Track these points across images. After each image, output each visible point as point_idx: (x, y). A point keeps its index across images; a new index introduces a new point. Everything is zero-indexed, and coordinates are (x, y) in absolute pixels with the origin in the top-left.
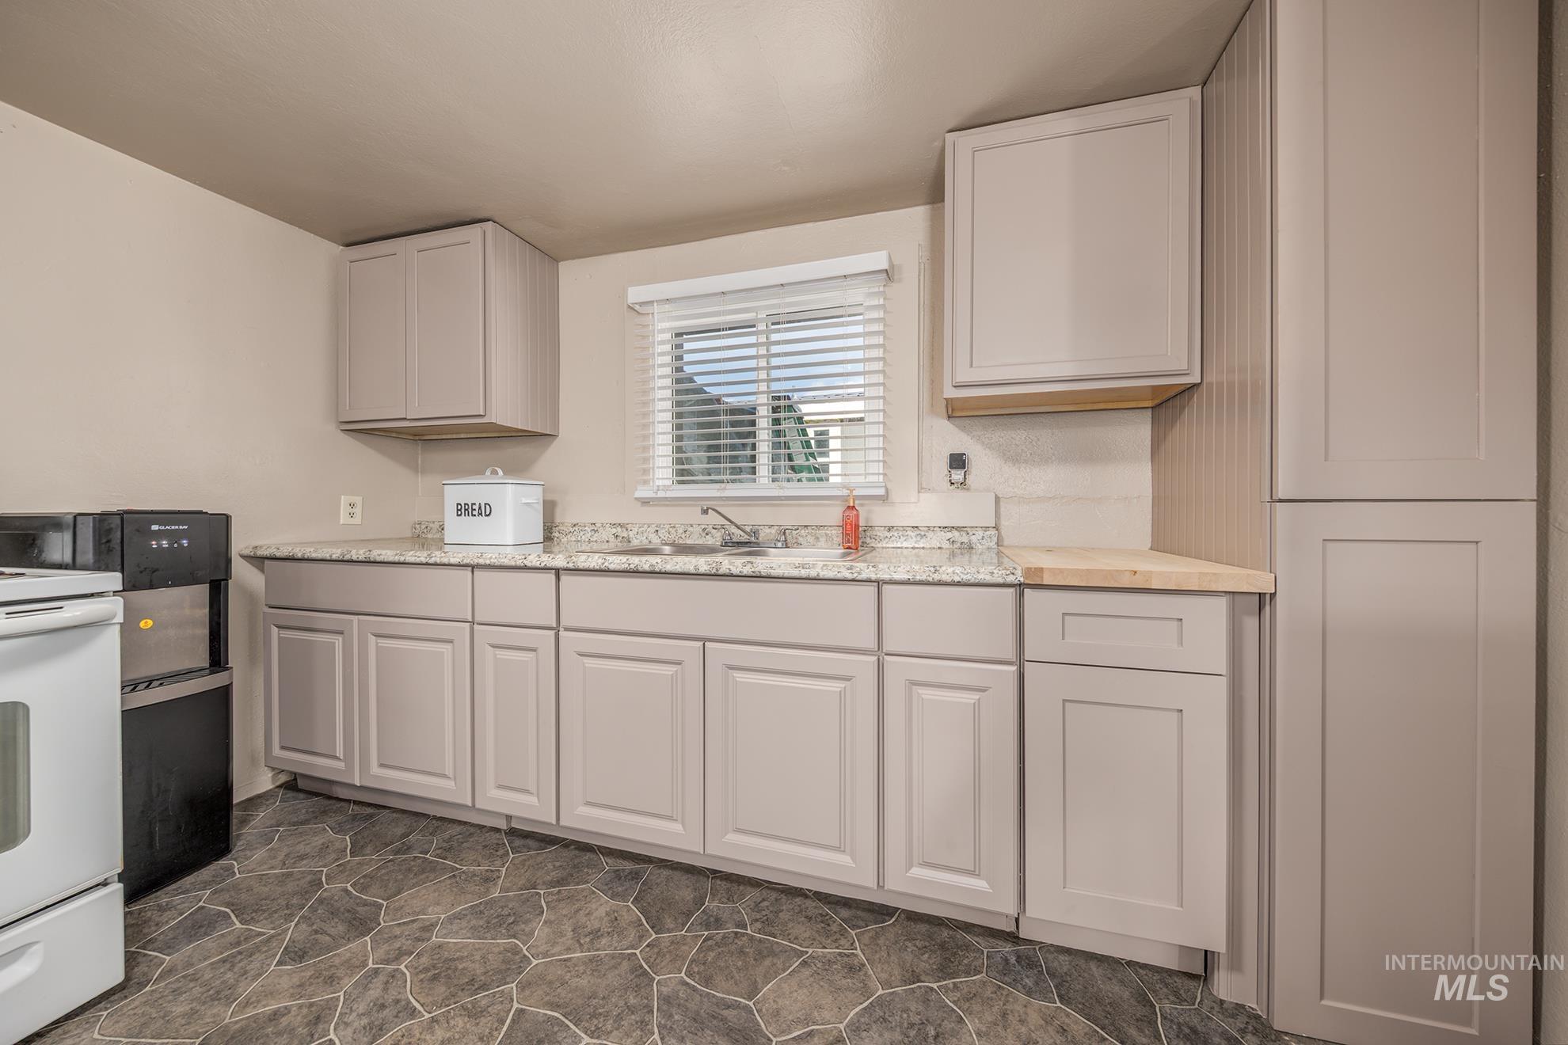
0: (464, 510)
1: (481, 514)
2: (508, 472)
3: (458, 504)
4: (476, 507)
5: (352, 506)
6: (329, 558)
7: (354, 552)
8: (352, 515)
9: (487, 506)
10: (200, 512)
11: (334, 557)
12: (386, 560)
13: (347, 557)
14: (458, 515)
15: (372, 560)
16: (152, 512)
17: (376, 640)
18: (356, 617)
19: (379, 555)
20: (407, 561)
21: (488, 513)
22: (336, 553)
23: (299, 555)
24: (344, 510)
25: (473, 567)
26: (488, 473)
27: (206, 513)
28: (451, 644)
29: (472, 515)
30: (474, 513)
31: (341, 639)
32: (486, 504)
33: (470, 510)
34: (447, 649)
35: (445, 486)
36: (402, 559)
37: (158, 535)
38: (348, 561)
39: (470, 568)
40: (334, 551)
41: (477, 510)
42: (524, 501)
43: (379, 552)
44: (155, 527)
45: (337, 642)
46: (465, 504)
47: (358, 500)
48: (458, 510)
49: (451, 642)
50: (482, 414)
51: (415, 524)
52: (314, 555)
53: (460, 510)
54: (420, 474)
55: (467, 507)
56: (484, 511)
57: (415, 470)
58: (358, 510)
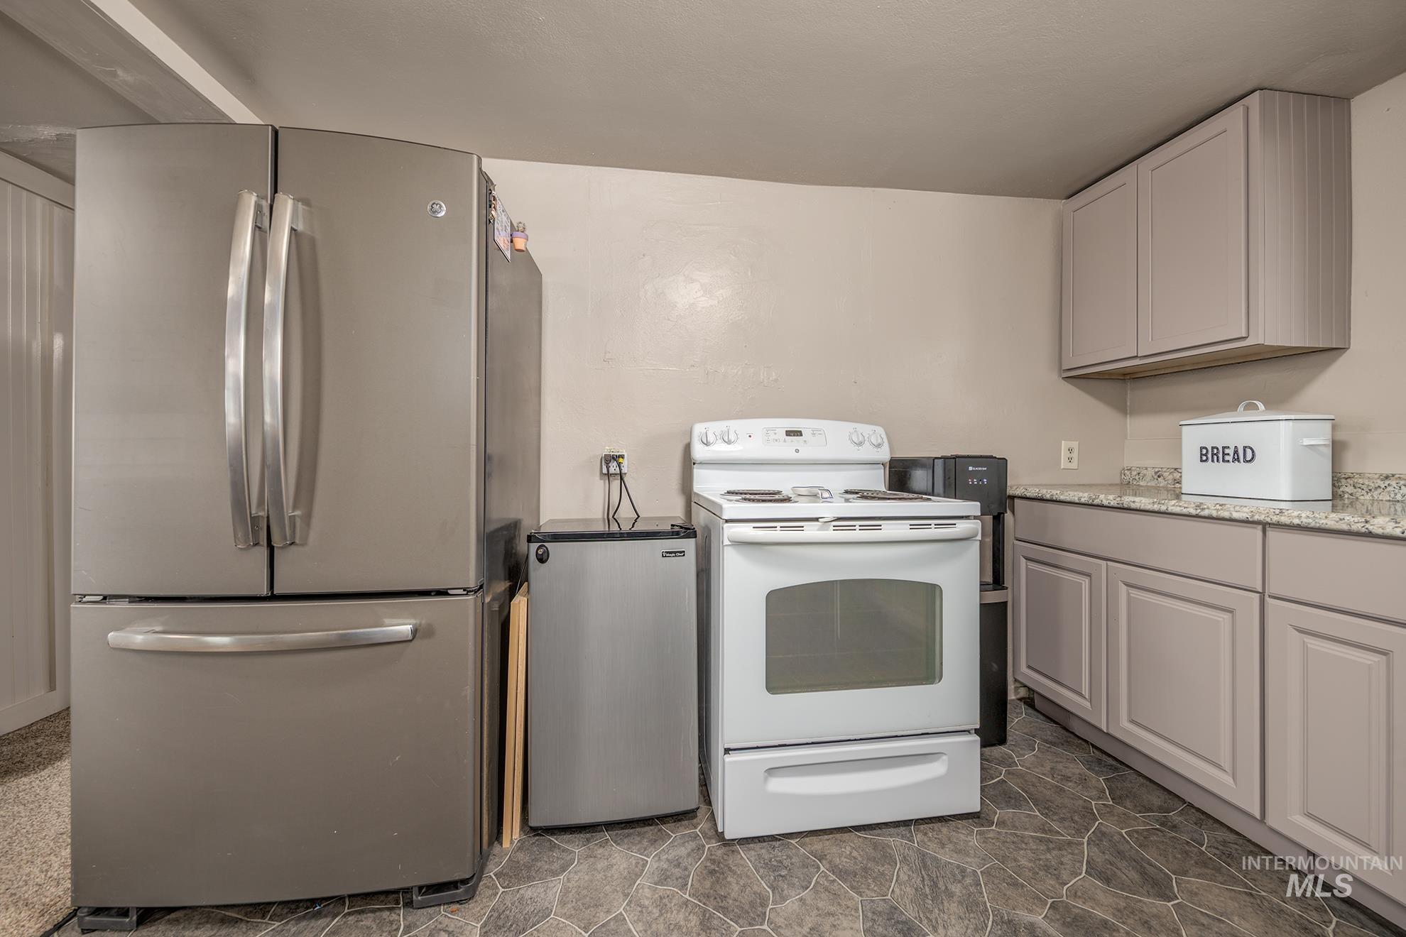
0: (1210, 455)
1: (1238, 460)
2: (1269, 405)
3: (1202, 448)
4: (1231, 451)
5: (1070, 450)
6: (1077, 501)
7: (1102, 497)
8: (1070, 460)
9: (1249, 451)
10: (991, 457)
11: (1083, 500)
12: (1142, 508)
13: (1096, 502)
14: (1202, 461)
15: (1126, 506)
16: (968, 457)
17: (1127, 590)
18: (1105, 562)
19: (1134, 502)
20: (1170, 510)
21: (1249, 458)
22: (1085, 497)
23: (1048, 496)
24: (1064, 454)
25: (1265, 526)
26: (1241, 408)
27: (995, 457)
28: (1230, 615)
29: (1224, 461)
30: (1227, 458)
31: (1087, 580)
32: (1245, 448)
33: (1220, 455)
34: (1224, 618)
35: (1184, 427)
36: (1163, 508)
37: (973, 474)
38: (1098, 506)
39: (1260, 527)
40: (1081, 494)
41: (1232, 455)
42: (1307, 442)
43: (1132, 499)
44: (971, 468)
45: (1083, 582)
46: (1213, 448)
47: (1075, 445)
48: (1202, 455)
49: (1231, 611)
50: (1244, 336)
51: (1124, 469)
52: (1062, 498)
53: (1206, 455)
54: (1128, 416)
55: (1215, 451)
56: (1244, 455)
57: (1123, 410)
58: (1075, 455)
